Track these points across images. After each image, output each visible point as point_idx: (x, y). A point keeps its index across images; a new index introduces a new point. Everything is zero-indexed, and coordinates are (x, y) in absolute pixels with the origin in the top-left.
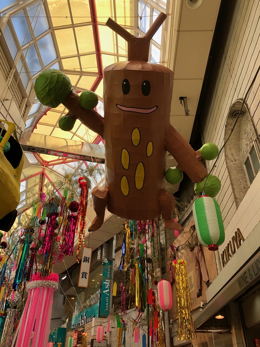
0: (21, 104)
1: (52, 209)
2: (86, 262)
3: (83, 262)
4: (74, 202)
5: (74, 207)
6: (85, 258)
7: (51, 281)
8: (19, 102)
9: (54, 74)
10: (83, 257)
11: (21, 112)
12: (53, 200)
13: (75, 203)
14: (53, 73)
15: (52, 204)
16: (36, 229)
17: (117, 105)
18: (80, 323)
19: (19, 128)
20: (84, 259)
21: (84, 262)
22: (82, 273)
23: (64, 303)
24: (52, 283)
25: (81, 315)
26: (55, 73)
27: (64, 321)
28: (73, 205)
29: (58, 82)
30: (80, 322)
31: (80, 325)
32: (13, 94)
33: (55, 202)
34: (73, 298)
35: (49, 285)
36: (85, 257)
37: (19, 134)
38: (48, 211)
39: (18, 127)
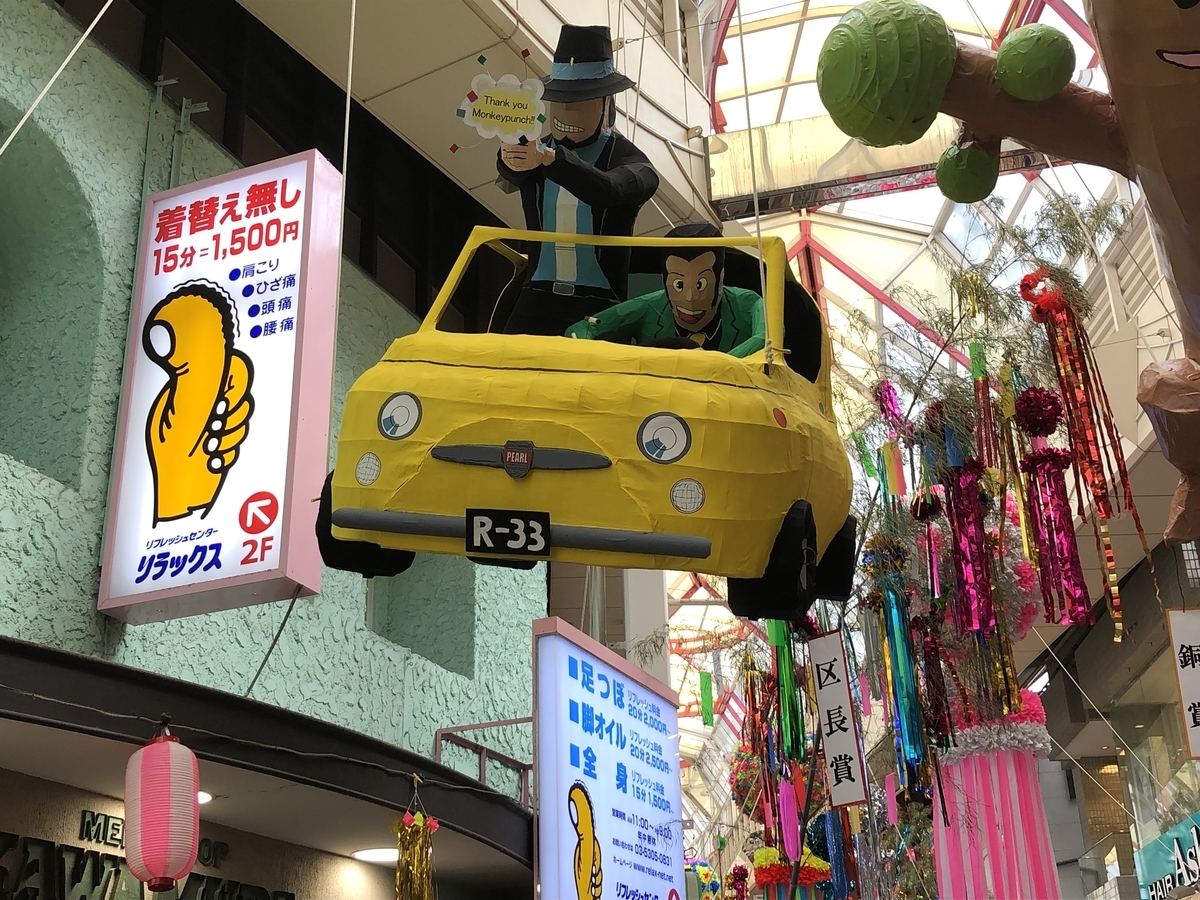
0: (661, 18)
1: (951, 450)
2: (1194, 667)
3: (1183, 667)
4: (1032, 394)
5: (1036, 413)
6: (1184, 650)
7: (1021, 725)
8: (649, 11)
9: (884, 29)
10: (1177, 649)
11: (673, 55)
12: (941, 413)
13: (1035, 398)
14: (878, 28)
15: (943, 431)
16: (910, 544)
17: (1160, 53)
18: (1181, 875)
19: (691, 134)
20: (1184, 657)
21: (1186, 665)
22: (1190, 710)
23: (1073, 795)
24: (1030, 733)
25: (1177, 839)
26: (883, 24)
27: (1096, 873)
28: (1029, 406)
29: (906, 57)
30: (1183, 870)
31: (1187, 882)
32: (642, 18)
33: (954, 419)
34: (1112, 769)
35: (1020, 741)
36: (1183, 646)
37: (701, 157)
38: (939, 464)
39: (687, 129)
